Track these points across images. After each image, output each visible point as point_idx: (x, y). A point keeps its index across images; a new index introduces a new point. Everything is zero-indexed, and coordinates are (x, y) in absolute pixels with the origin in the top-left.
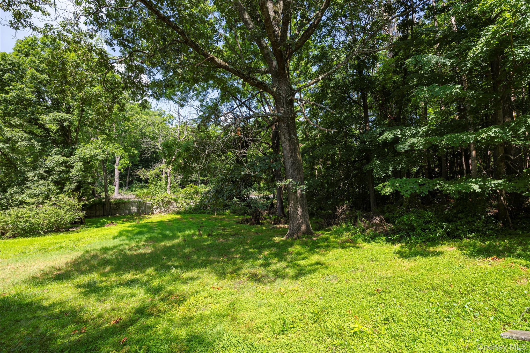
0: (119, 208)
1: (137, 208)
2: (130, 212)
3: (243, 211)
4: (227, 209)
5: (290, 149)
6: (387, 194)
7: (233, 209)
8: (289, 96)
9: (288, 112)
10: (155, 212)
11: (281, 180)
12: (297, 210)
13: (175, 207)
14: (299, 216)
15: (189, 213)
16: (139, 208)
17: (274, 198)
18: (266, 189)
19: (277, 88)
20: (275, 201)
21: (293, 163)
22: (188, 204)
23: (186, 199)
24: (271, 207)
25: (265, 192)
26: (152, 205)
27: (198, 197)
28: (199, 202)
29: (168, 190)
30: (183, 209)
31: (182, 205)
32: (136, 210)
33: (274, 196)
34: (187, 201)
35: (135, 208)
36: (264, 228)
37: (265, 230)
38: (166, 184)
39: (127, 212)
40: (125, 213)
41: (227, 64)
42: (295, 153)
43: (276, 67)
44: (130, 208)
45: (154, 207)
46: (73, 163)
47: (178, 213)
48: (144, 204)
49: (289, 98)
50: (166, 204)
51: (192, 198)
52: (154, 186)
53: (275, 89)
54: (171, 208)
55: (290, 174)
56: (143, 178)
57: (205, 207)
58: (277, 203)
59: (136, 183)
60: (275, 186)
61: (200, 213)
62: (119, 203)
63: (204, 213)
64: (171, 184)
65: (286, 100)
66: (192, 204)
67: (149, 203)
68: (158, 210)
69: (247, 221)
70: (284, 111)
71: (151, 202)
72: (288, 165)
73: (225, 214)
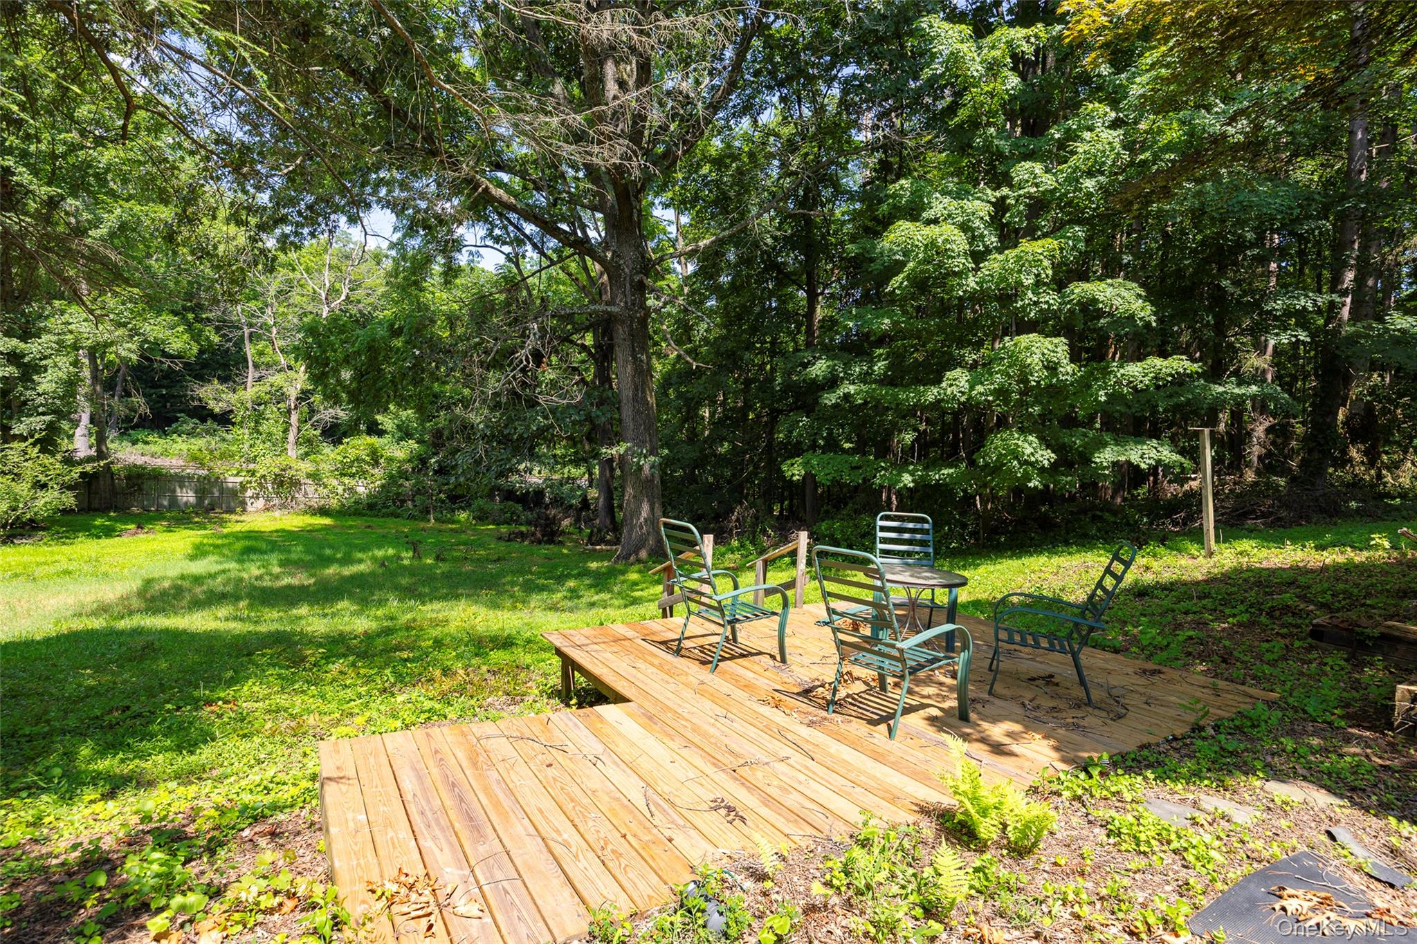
0: (140, 489)
1: (196, 492)
2: (174, 502)
3: (508, 515)
4: (464, 509)
5: (633, 380)
6: (795, 478)
7: (481, 509)
8: (637, 273)
9: (634, 304)
10: (249, 508)
11: (611, 445)
12: (639, 507)
13: (312, 494)
14: (642, 520)
15: (354, 514)
16: (201, 493)
17: (591, 486)
18: (571, 462)
19: (614, 252)
20: (593, 493)
21: (637, 412)
22: (351, 490)
23: (342, 475)
24: (581, 510)
25: (566, 470)
26: (243, 488)
27: (377, 472)
28: (383, 486)
29: (289, 447)
30: (334, 503)
31: (336, 491)
32: (192, 500)
33: (591, 481)
34: (346, 480)
35: (191, 494)
36: (565, 551)
37: (567, 556)
38: (286, 431)
39: (166, 503)
40: (160, 506)
41: (513, 200)
42: (644, 392)
43: (613, 206)
44: (174, 491)
45: (249, 493)
46: (41, 359)
47: (323, 511)
48: (218, 481)
49: (637, 278)
50: (284, 484)
51: (363, 474)
52: (251, 434)
53: (609, 255)
54: (299, 496)
55: (630, 434)
56: (217, 408)
57: (400, 500)
58: (597, 499)
59: (185, 422)
60: (596, 455)
61: (388, 515)
62: (139, 476)
63: (397, 516)
64: (299, 431)
65: (632, 281)
66: (361, 490)
67: (232, 481)
68: (260, 503)
69: (523, 536)
70: (626, 303)
71: (239, 479)
72: (627, 413)
73: (459, 522)
